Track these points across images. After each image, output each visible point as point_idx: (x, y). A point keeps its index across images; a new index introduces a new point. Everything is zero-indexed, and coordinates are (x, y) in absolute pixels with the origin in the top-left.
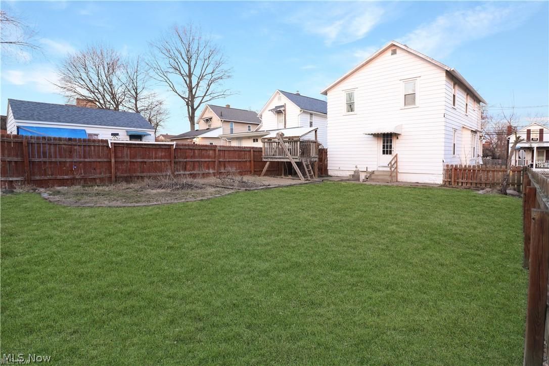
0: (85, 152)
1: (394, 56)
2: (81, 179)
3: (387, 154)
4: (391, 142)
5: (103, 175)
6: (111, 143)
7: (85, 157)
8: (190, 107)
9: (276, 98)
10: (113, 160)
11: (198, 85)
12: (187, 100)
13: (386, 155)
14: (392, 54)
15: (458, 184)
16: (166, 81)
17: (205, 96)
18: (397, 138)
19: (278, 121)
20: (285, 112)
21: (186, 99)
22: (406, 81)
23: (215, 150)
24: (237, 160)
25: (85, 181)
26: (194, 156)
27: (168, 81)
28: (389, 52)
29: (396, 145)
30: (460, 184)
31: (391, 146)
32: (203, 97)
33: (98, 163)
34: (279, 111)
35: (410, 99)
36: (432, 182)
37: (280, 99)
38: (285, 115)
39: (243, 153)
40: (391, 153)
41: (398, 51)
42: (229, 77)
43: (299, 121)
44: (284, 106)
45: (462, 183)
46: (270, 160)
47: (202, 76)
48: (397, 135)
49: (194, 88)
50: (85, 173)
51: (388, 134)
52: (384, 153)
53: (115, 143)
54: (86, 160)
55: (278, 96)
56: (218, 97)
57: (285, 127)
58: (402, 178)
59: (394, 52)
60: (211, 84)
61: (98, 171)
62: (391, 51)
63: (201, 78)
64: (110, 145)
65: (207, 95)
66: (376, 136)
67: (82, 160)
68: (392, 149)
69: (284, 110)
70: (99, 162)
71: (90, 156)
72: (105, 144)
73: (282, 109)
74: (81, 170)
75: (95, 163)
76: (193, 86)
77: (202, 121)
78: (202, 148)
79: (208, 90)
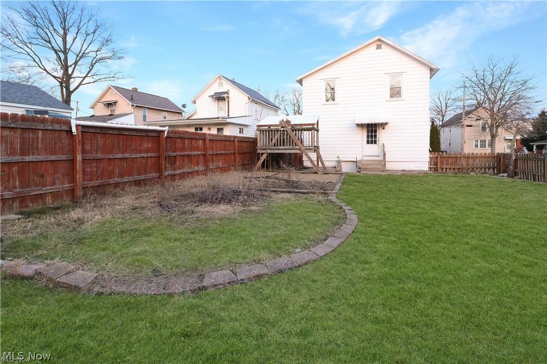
0: (23, 141)
1: (379, 50)
2: (13, 199)
3: (372, 143)
4: (376, 132)
5: (58, 187)
6: (77, 126)
7: (23, 153)
8: (64, 89)
9: (216, 84)
10: (79, 158)
11: (76, 63)
12: (60, 80)
13: (370, 145)
14: (377, 49)
15: (442, 170)
16: (29, 54)
17: (86, 76)
18: (384, 128)
19: (220, 109)
20: (228, 99)
21: (59, 78)
22: (393, 75)
23: (205, 139)
24: (223, 152)
25: (21, 203)
26: (183, 149)
27: (31, 54)
28: (374, 46)
29: (381, 135)
30: (444, 170)
31: (376, 136)
32: (84, 78)
33: (49, 163)
34: (220, 98)
35: (395, 92)
36: (419, 169)
37: (221, 85)
38: (228, 102)
39: (228, 143)
40: (375, 143)
41: (383, 46)
42: (119, 58)
43: (247, 110)
44: (227, 93)
45: (446, 168)
46: (269, 151)
47: (84, 53)
48: (383, 125)
49: (71, 66)
50: (22, 185)
51: (372, 125)
52: (368, 142)
53: (83, 126)
54: (28, 159)
55: (218, 81)
56: (105, 80)
57: (228, 116)
58: (390, 166)
59: (379, 47)
60: (95, 64)
61: (49, 179)
62: (375, 45)
63: (81, 56)
64: (74, 130)
65: (89, 75)
66: (361, 126)
67: (18, 158)
68: (377, 139)
69: (228, 97)
70: (51, 161)
71: (35, 150)
72: (64, 128)
73: (225, 96)
74: (14, 179)
75: (44, 163)
76: (69, 64)
77: (100, 105)
78: (193, 137)
79: (91, 70)
